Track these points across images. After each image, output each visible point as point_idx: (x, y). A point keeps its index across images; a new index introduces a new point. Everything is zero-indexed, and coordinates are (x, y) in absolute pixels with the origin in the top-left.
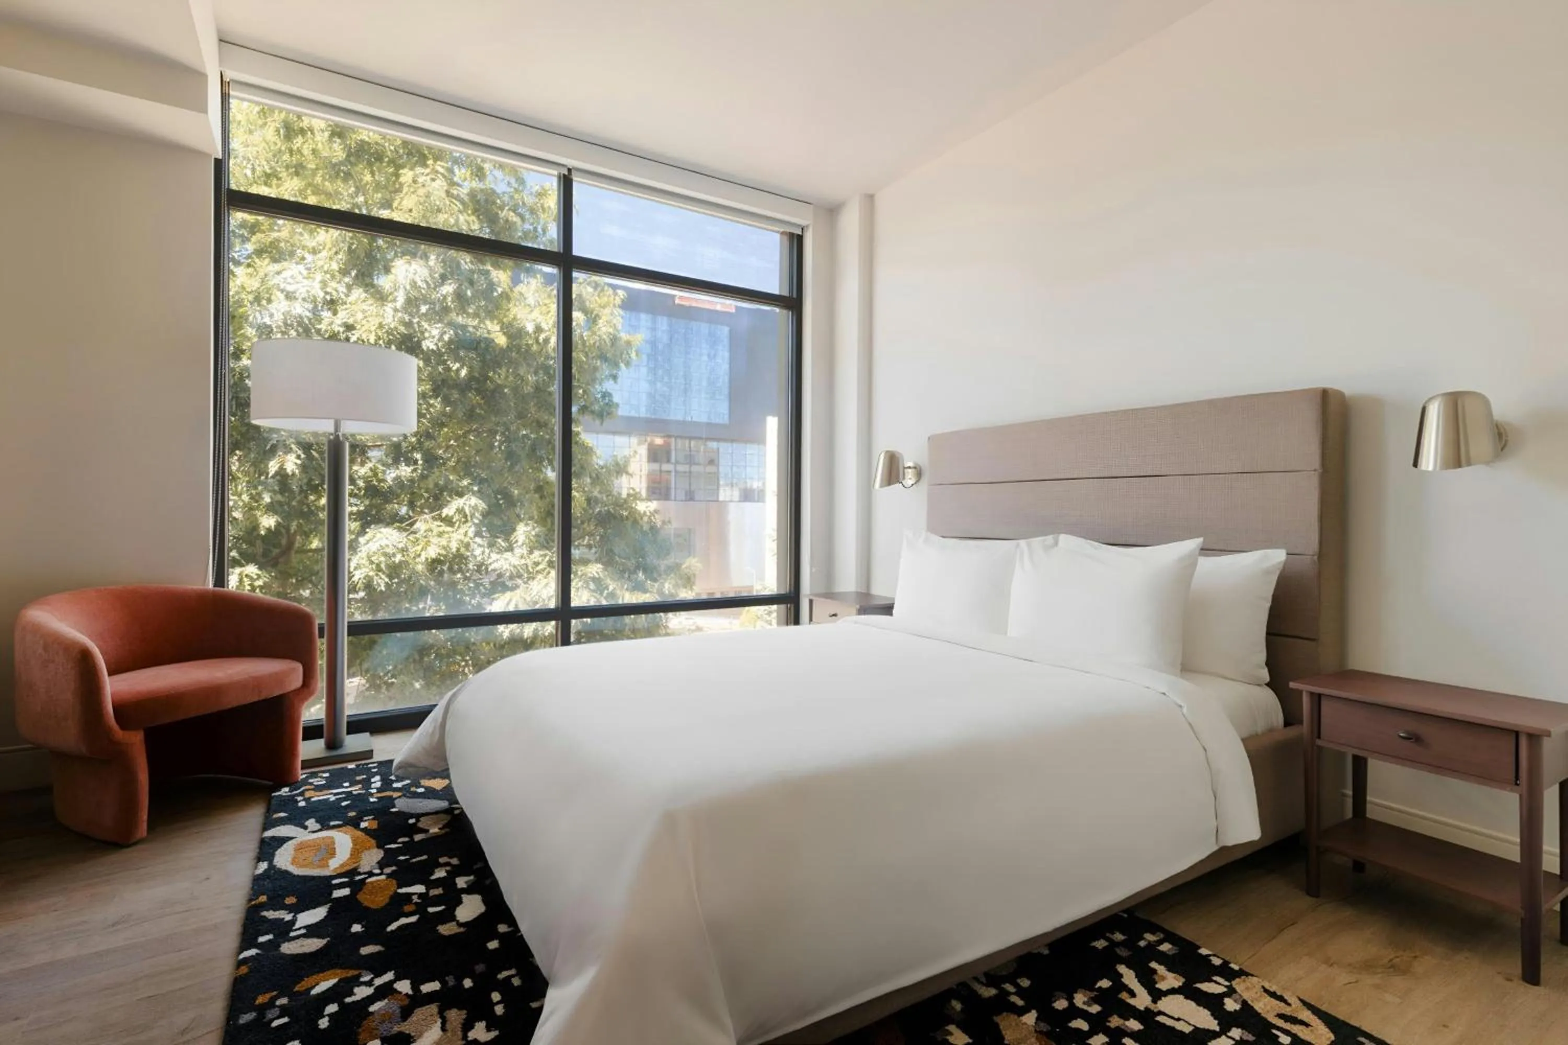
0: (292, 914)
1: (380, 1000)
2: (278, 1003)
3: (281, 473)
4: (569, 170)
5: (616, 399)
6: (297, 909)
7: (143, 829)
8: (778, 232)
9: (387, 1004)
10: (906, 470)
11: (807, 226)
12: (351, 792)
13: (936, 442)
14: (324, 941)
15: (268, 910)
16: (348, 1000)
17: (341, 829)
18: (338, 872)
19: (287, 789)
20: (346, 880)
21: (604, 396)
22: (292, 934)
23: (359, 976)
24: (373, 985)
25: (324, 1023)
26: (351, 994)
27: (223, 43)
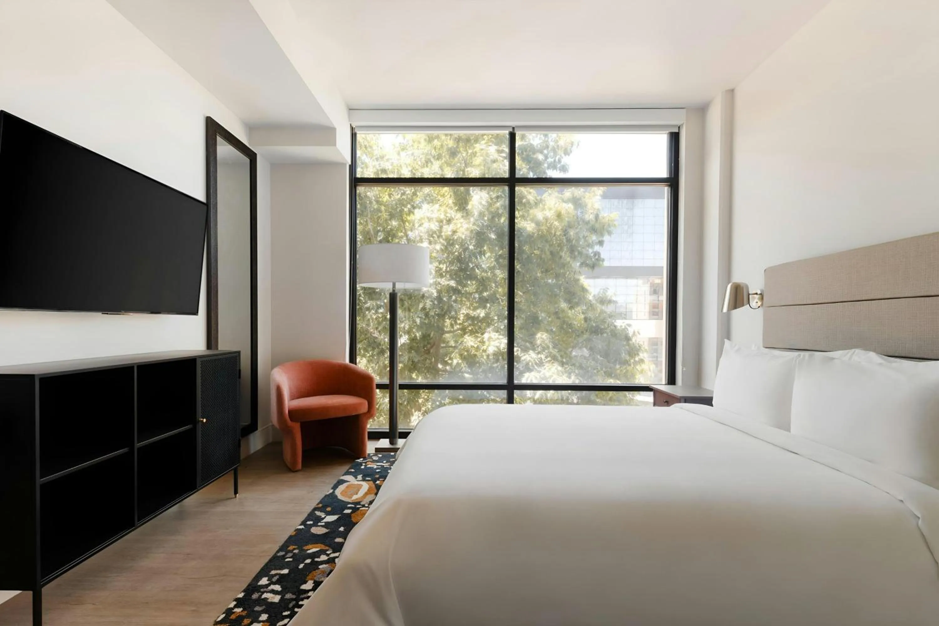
0: (325, 515)
1: (325, 564)
2: (295, 551)
3: (424, 309)
4: (513, 128)
5: (602, 256)
6: (328, 514)
7: (300, 466)
8: (665, 133)
9: (327, 566)
10: (750, 296)
11: (682, 125)
12: (383, 466)
13: (769, 273)
14: (327, 531)
15: (318, 511)
16: (316, 559)
17: (367, 482)
18: (353, 501)
19: (362, 459)
20: (353, 506)
21: (595, 255)
22: (319, 524)
23: (327, 550)
24: (329, 556)
25: (301, 566)
26: (319, 557)
27: (351, 111)
